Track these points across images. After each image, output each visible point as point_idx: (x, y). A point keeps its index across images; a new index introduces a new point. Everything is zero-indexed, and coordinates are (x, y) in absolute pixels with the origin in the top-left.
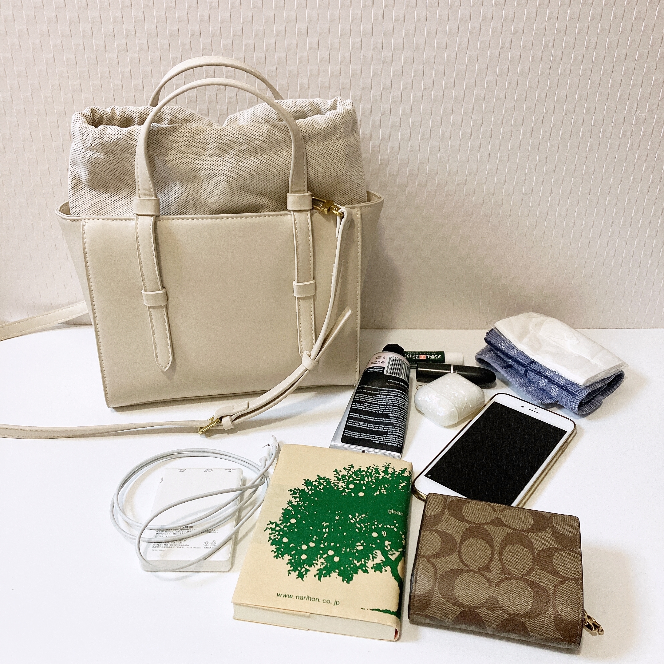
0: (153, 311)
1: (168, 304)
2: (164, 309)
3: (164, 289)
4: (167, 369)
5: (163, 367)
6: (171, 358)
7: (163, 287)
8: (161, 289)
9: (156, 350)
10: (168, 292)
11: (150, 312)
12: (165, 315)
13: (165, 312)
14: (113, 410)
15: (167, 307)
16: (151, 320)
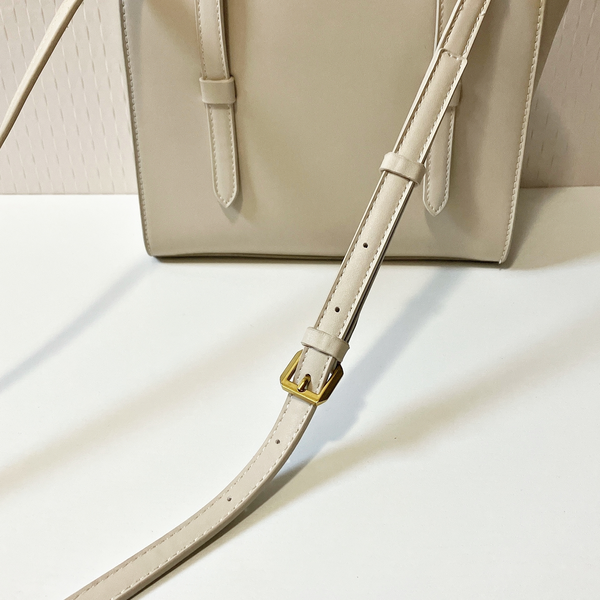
0: (214, 112)
1: (236, 102)
2: (230, 111)
3: (231, 80)
4: (229, 204)
5: (224, 201)
6: (235, 189)
7: (231, 75)
8: (227, 77)
9: (215, 174)
10: (237, 84)
11: (210, 114)
12: (231, 120)
13: (231, 117)
14: (156, 260)
15: (234, 107)
16: (211, 126)
